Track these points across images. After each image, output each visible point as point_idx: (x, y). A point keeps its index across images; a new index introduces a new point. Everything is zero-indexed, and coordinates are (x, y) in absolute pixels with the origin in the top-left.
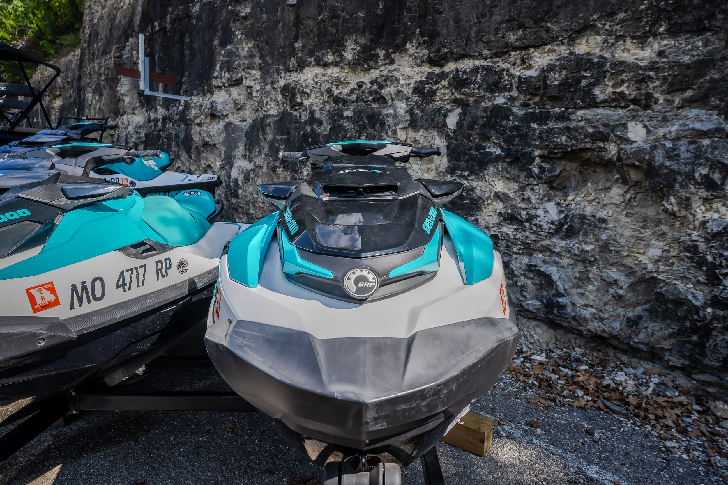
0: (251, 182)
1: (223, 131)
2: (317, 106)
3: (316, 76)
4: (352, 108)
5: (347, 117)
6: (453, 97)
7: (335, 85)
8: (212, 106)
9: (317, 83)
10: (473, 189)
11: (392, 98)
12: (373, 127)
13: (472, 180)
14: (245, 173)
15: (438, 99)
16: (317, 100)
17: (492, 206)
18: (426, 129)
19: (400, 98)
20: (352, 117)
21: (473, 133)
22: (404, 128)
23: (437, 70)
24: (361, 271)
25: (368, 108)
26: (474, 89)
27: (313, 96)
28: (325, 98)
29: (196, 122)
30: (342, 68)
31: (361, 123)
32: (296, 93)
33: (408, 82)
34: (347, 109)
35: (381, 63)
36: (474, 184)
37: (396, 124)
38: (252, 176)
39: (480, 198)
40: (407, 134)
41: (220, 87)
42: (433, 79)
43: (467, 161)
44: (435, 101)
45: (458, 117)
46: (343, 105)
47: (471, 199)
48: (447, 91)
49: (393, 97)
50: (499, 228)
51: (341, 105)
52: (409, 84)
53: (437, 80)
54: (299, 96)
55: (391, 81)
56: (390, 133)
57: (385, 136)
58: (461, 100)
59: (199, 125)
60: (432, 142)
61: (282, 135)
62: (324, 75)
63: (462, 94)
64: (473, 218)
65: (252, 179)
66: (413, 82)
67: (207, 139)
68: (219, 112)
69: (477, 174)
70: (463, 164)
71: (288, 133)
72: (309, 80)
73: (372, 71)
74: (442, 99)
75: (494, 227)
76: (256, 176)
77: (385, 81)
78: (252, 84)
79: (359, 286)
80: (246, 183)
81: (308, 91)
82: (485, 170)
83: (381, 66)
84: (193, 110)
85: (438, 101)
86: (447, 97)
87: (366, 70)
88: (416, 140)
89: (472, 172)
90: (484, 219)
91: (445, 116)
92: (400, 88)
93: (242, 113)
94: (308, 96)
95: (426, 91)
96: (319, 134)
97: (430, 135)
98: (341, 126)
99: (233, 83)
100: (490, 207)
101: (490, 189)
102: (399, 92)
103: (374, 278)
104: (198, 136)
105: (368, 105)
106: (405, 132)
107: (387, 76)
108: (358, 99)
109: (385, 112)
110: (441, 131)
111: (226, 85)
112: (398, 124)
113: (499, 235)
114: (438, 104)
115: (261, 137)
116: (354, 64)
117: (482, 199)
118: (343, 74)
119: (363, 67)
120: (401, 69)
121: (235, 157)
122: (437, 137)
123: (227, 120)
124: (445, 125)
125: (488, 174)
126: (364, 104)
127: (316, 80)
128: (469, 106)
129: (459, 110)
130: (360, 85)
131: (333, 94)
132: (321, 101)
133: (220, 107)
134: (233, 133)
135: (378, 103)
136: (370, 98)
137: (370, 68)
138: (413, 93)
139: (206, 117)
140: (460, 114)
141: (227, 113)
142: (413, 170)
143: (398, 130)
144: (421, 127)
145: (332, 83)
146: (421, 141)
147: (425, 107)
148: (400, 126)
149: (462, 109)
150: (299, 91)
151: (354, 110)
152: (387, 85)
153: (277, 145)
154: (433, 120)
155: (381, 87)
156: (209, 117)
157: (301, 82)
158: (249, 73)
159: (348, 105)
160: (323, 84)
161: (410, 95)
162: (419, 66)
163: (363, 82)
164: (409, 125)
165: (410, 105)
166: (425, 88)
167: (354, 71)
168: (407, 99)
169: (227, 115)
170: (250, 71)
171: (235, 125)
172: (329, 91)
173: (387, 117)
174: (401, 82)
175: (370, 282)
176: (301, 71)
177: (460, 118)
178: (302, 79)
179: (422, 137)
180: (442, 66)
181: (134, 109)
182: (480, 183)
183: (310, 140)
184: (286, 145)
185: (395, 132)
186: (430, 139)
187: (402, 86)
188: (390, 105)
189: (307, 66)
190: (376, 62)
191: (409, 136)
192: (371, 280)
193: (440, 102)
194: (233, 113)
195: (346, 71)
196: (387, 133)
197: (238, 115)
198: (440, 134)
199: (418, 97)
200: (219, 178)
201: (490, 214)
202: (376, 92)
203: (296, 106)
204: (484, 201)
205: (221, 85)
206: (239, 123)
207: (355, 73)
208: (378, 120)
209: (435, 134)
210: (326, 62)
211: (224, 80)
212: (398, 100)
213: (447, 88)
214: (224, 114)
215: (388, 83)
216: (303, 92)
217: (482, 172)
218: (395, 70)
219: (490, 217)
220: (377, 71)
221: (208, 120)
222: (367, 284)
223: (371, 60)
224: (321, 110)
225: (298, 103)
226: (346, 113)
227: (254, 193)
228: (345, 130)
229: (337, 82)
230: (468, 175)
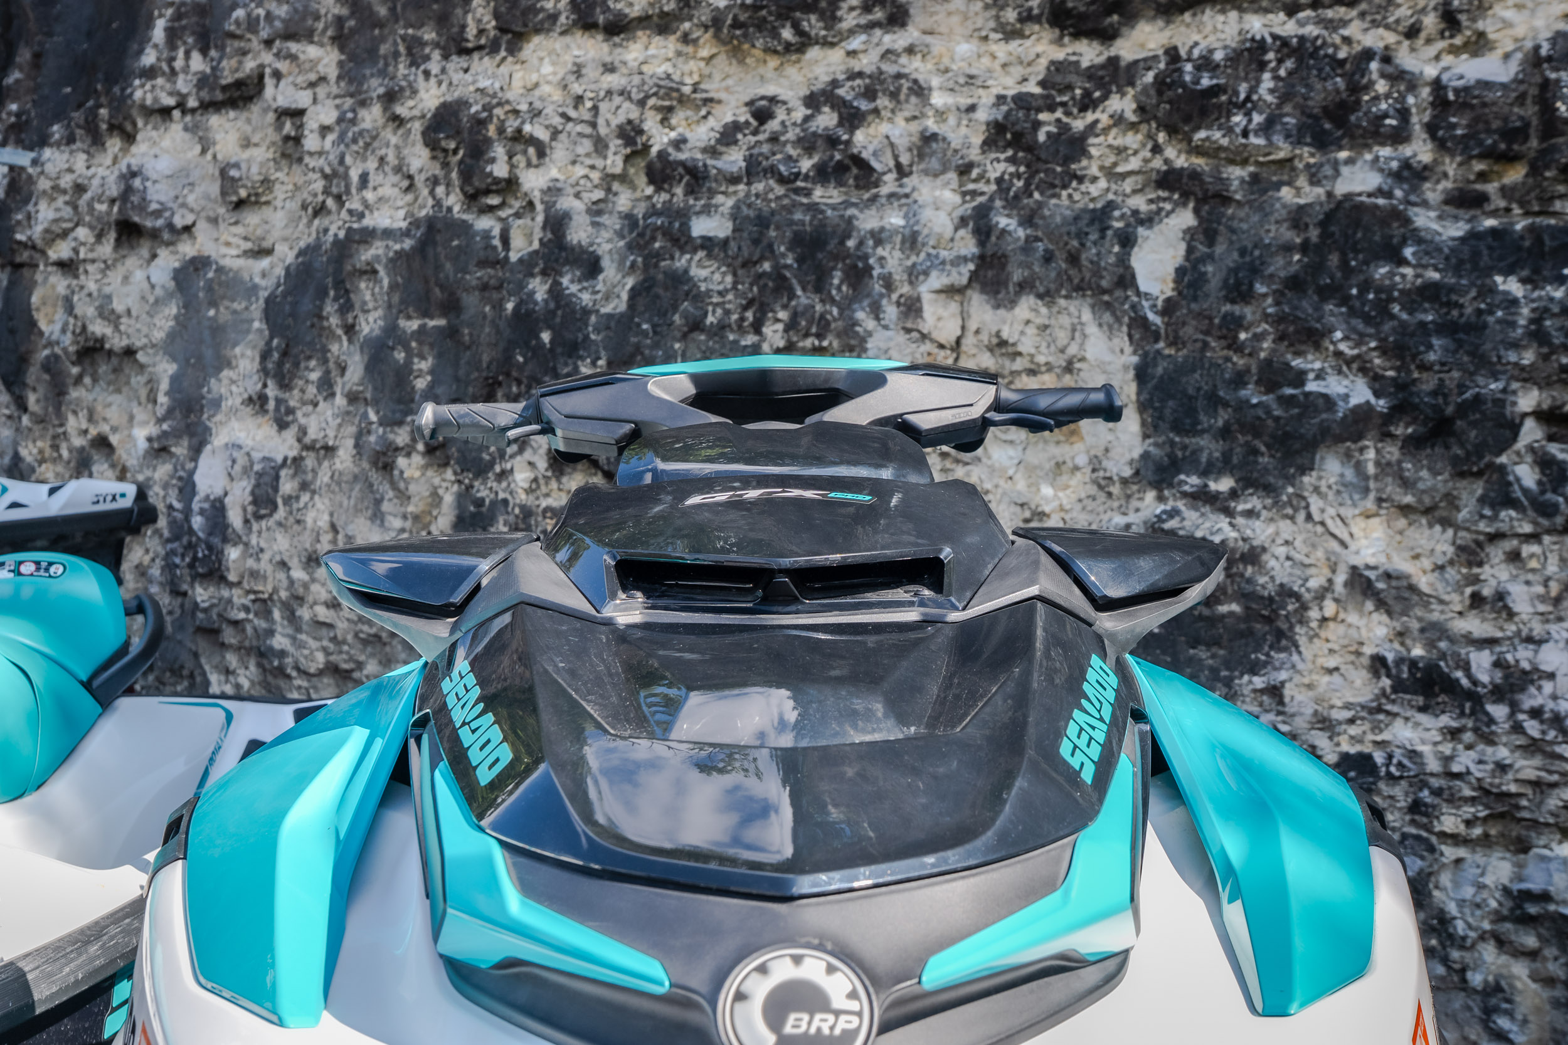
0: (281, 513)
1: (170, 295)
2: (577, 195)
3: (578, 71)
4: (725, 203)
5: (708, 244)
6: (1157, 163)
7: (658, 109)
8: (128, 191)
9: (579, 100)
10: (1254, 556)
11: (899, 166)
12: (820, 286)
13: (1250, 514)
14: (259, 475)
15: (1094, 170)
16: (580, 171)
17: (1341, 629)
18: (1047, 296)
19: (934, 164)
20: (725, 242)
21: (1249, 312)
22: (951, 291)
23: (1089, 53)
24: (797, 960)
25: (795, 204)
26: (1245, 133)
27: (560, 153)
28: (614, 162)
29: (53, 255)
30: (686, 39)
31: (767, 266)
32: (488, 141)
33: (965, 101)
34: (707, 210)
35: (849, 20)
36: (1260, 531)
37: (914, 275)
38: (287, 486)
39: (1286, 592)
40: (964, 317)
41: (165, 113)
42: (1070, 87)
43: (1225, 433)
44: (1081, 179)
45: (1182, 248)
46: (690, 191)
47: (1247, 597)
48: (1132, 140)
49: (905, 159)
50: (1377, 728)
51: (679, 191)
52: (972, 108)
53: (1087, 94)
54: (499, 151)
55: (894, 95)
56: (891, 312)
57: (870, 324)
58: (1194, 175)
59: (68, 267)
60: (1073, 350)
61: (426, 314)
62: (609, 68)
63: (1198, 151)
64: (1259, 682)
65: (288, 500)
66: (986, 99)
67: (98, 328)
68: (157, 214)
69: (1268, 489)
70: (1208, 447)
71: (451, 307)
72: (546, 89)
73: (814, 52)
74: (1110, 173)
75: (1351, 721)
76: (304, 486)
77: (870, 94)
78: (303, 99)
79: (788, 1029)
80: (259, 517)
81: (542, 135)
82: (1304, 470)
83: (852, 32)
84: (43, 206)
85: (1094, 179)
86: (1134, 164)
87: (788, 48)
88: (1003, 343)
89: (1250, 482)
90: (1310, 686)
91: (1127, 241)
92: (931, 124)
93: (252, 218)
94: (541, 154)
95: (1042, 137)
96: (586, 312)
97: (1065, 321)
98: (680, 279)
99: (219, 96)
100: (1334, 631)
101: (1329, 554)
102: (929, 138)
103: (853, 995)
104: (60, 316)
105: (797, 191)
106: (954, 307)
107: (878, 77)
108: (754, 169)
109: (867, 221)
110: (1108, 306)
111: (192, 103)
112: (926, 273)
113: (1379, 757)
114: (1094, 190)
115: (334, 321)
116: (736, 24)
117: (1297, 596)
118: (692, 65)
119: (776, 35)
120: (937, 46)
121: (217, 403)
122: (1092, 329)
123: (187, 249)
124: (1126, 280)
125: (1316, 490)
126: (780, 190)
127: (577, 88)
128: (1226, 200)
129: (1186, 218)
130: (762, 112)
131: (647, 147)
132: (595, 176)
133: (158, 194)
134: (213, 304)
135: (840, 184)
136: (806, 165)
137: (805, 41)
138: (989, 144)
139: (99, 237)
140: (1190, 235)
141: (189, 219)
142: (992, 469)
143: (927, 298)
144: (1024, 287)
145: (642, 103)
146: (1025, 347)
147: (1040, 205)
148: (936, 280)
149: (1197, 211)
150: (501, 130)
151: (735, 215)
152: (876, 111)
153: (400, 356)
154: (1073, 259)
155: (852, 118)
156: (112, 236)
157: (510, 95)
158: (293, 58)
159: (712, 193)
160: (603, 107)
161: (974, 154)
162: (1010, 34)
163: (773, 100)
164: (974, 277)
165: (974, 193)
166: (1037, 125)
167: (737, 54)
168: (964, 170)
169: (188, 229)
170: (293, 47)
171: (220, 270)
172: (630, 133)
173: (879, 242)
174: (938, 99)
175: (837, 1013)
176: (513, 50)
177: (1190, 250)
178: (517, 83)
179: (1031, 330)
180: (1107, 36)
182: (1286, 528)
183: (546, 336)
184: (439, 356)
185: (911, 308)
186: (1062, 337)
187: (941, 115)
188: (892, 196)
189: (537, 31)
190: (830, 18)
191: (973, 326)
192: (839, 1001)
193: (1103, 183)
194: (214, 221)
195: (705, 53)
196: (876, 311)
197: (239, 230)
198: (1107, 317)
199: (1012, 160)
200: (141, 495)
201: (1331, 663)
202: (832, 141)
203: (487, 192)
204: (1304, 607)
205: (171, 101)
206: (241, 262)
207: (741, 62)
208: (841, 255)
209: (1087, 316)
210: (620, 15)
211: (183, 84)
212: (926, 172)
213: (1133, 126)
214: (179, 222)
215: (883, 102)
216: (518, 137)
217: (1290, 480)
218: (910, 50)
219: (1336, 677)
220: (836, 56)
221: (106, 249)
222: (822, 1023)
223: (809, 9)
224: (596, 210)
225: (497, 181)
226: (701, 227)
227: (294, 563)
228: (699, 298)
229: (667, 96)
230: (1234, 494)
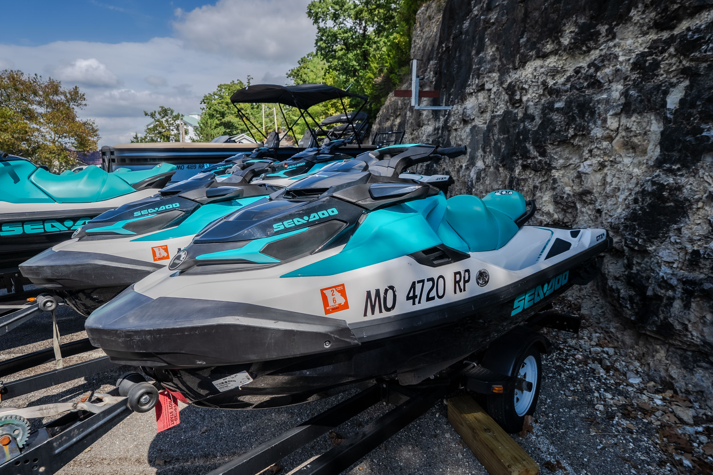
0: (481, 181)
1: (470, 134)
2: (532, 101)
3: (535, 70)
4: (564, 98)
5: (558, 109)
6: (681, 67)
7: (550, 75)
8: (464, 112)
9: (535, 76)
10: (680, 188)
11: (609, 80)
12: (583, 117)
13: (682, 175)
14: (477, 173)
15: (662, 72)
16: (534, 95)
17: (703, 212)
18: (640, 113)
19: (618, 78)
20: (563, 108)
21: (695, 111)
22: (615, 115)
23: (665, 35)
25: (580, 96)
26: (705, 52)
27: (530, 91)
28: (541, 91)
29: (453, 128)
30: (560, 56)
31: (571, 114)
32: (515, 91)
33: (627, 58)
34: (559, 101)
35: (602, 40)
36: (683, 180)
37: (607, 111)
38: (483, 175)
39: (686, 199)
40: (619, 121)
41: (471, 93)
42: (658, 47)
43: (680, 151)
44: (657, 76)
45: (684, 92)
46: (557, 97)
47: (676, 201)
48: (674, 60)
49: (610, 78)
50: (707, 243)
51: (554, 96)
52: (629, 60)
53: (663, 48)
54: (518, 93)
55: (609, 60)
56: (599, 122)
57: (593, 126)
58: (689, 68)
59: (456, 130)
60: (648, 128)
61: (504, 134)
62: (542, 67)
63: (692, 60)
64: (675, 226)
65: (483, 178)
66: (634, 55)
67: (460, 143)
68: (468, 117)
69: (688, 168)
70: (676, 155)
71: (508, 132)
72: (529, 75)
73: (592, 52)
74: (667, 72)
75: (699, 240)
76: (486, 175)
77: (603, 61)
78: (491, 86)
80: (478, 182)
81: (526, 86)
82: (699, 160)
83: (602, 44)
84: (452, 118)
85: (662, 75)
86: (674, 68)
87: (585, 52)
88: (628, 128)
89: (685, 165)
90: (691, 229)
91: (666, 93)
92: (618, 66)
93: (485, 115)
94: (526, 92)
95: (647, 64)
96: (529, 130)
97: (646, 120)
98: (550, 119)
99: (480, 88)
100: (702, 212)
101: (705, 187)
102: (617, 70)
104: (454, 141)
105: (581, 92)
106: (617, 119)
107: (605, 56)
108: (573, 87)
109: (596, 98)
110: (659, 114)
111: (476, 91)
112: (609, 111)
113: (702, 252)
114: (661, 78)
115: (491, 137)
116: (570, 49)
117: (689, 201)
118: (561, 62)
119: (581, 49)
120: (623, 43)
121: (477, 157)
122: (654, 122)
123: (473, 124)
124: (664, 104)
125: (702, 167)
126: (577, 92)
127: (535, 74)
128: (699, 75)
129: (687, 83)
130: (577, 71)
131: (548, 87)
132: (537, 95)
133: (469, 112)
134: (477, 135)
135: (593, 88)
136: (586, 84)
137: (589, 50)
138: (632, 70)
139: (460, 123)
140: (687, 88)
141: (474, 117)
142: (624, 165)
143: (609, 117)
144: (634, 111)
145: (547, 75)
146: (634, 129)
147: (644, 85)
148: (611, 112)
149: (690, 80)
150: (518, 88)
151: (566, 102)
152: (604, 66)
153: (499, 144)
154: (649, 101)
155: (598, 69)
156: (463, 122)
157: (521, 79)
158: (490, 77)
159: (561, 96)
160: (540, 77)
161: (628, 73)
162: (644, 34)
163: (580, 67)
164: (622, 110)
165: (627, 85)
166: (647, 61)
167: (573, 56)
168: (625, 79)
169: (474, 119)
170: (490, 74)
171: (479, 128)
172: (544, 83)
173: (599, 103)
174: (621, 59)
176: (523, 67)
177: (686, 93)
178: (523, 75)
179: (635, 124)
180: (672, 28)
181: (429, 120)
182: (691, 179)
183: (521, 137)
184: (506, 144)
185: (605, 121)
186: (644, 124)
187: (621, 63)
188: (606, 89)
189: (528, 61)
190: (596, 41)
191: (621, 124)
193: (665, 76)
194: (478, 117)
195: (564, 58)
196: (595, 123)
197: (482, 118)
198: (658, 117)
199: (638, 73)
200: (451, 178)
201: (699, 222)
202: (591, 76)
203: (516, 103)
204: (692, 204)
205: (472, 91)
206: (482, 125)
207: (574, 58)
208: (590, 108)
209: (653, 117)
210: (546, 52)
211: (474, 87)
212: (616, 81)
213: (675, 56)
214: (472, 118)
215: (606, 63)
216: (523, 89)
217: (694, 164)
218: (615, 46)
219: (699, 227)
220: (597, 52)
221: (462, 125)
223: (589, 40)
224: (536, 104)
225: (517, 100)
226: (557, 105)
227: (484, 192)
228: (554, 124)
229: (553, 72)
230: (679, 169)
